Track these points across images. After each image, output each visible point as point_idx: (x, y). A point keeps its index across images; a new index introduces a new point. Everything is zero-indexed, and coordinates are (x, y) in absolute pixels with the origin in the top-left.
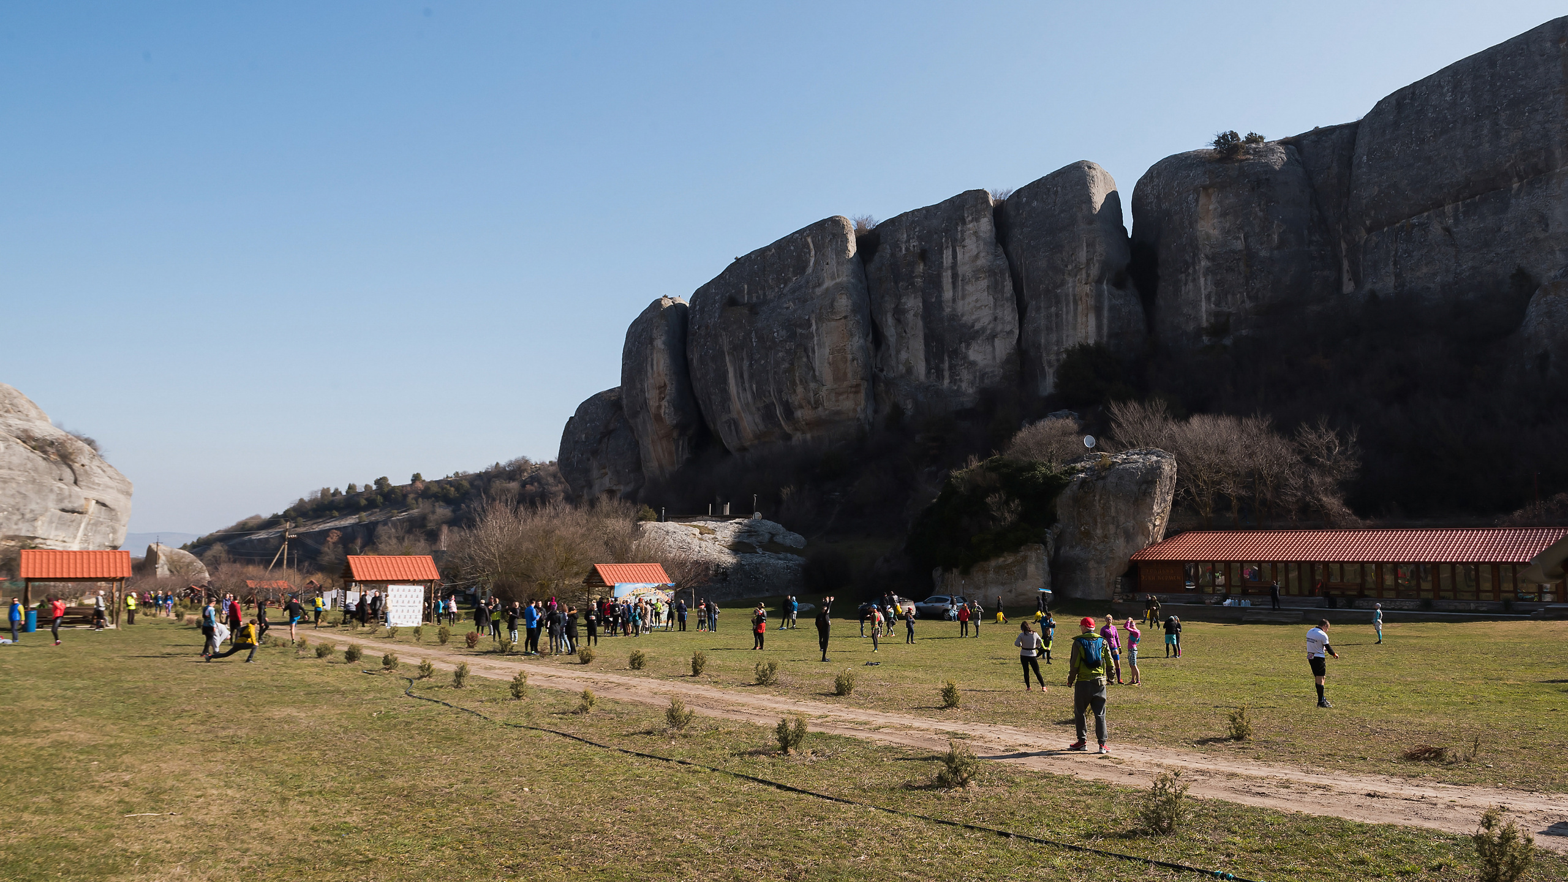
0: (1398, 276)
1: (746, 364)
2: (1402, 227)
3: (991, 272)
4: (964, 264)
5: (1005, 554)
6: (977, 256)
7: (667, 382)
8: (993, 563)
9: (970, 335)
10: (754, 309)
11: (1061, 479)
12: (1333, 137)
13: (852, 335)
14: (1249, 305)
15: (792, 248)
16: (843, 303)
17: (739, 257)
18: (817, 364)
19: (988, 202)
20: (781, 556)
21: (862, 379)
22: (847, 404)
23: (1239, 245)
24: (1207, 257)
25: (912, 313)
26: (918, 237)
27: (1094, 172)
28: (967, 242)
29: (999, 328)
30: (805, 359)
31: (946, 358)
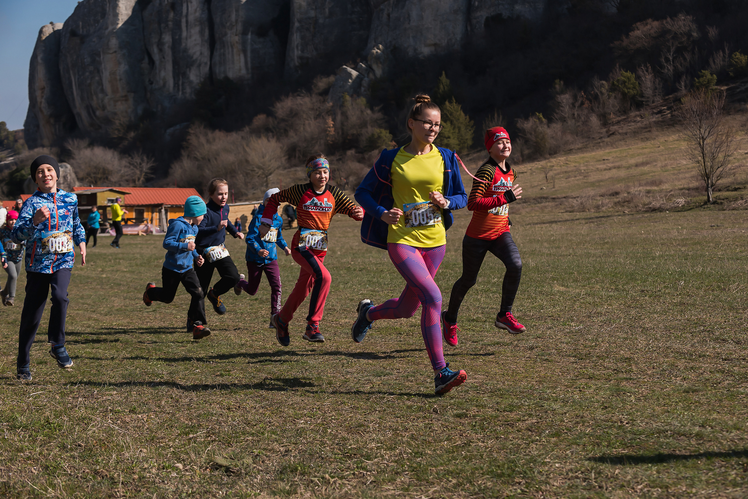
1: (77, 77)
3: (201, 22)
4: (191, 14)
6: (196, 10)
7: (45, 86)
9: (191, 63)
10: (82, 40)
13: (120, 63)
15: (100, 0)
16: (114, 42)
18: (104, 81)
21: (128, 92)
22: (121, 108)
25: (167, 45)
29: (202, 60)
30: (98, 78)
31: (181, 78)
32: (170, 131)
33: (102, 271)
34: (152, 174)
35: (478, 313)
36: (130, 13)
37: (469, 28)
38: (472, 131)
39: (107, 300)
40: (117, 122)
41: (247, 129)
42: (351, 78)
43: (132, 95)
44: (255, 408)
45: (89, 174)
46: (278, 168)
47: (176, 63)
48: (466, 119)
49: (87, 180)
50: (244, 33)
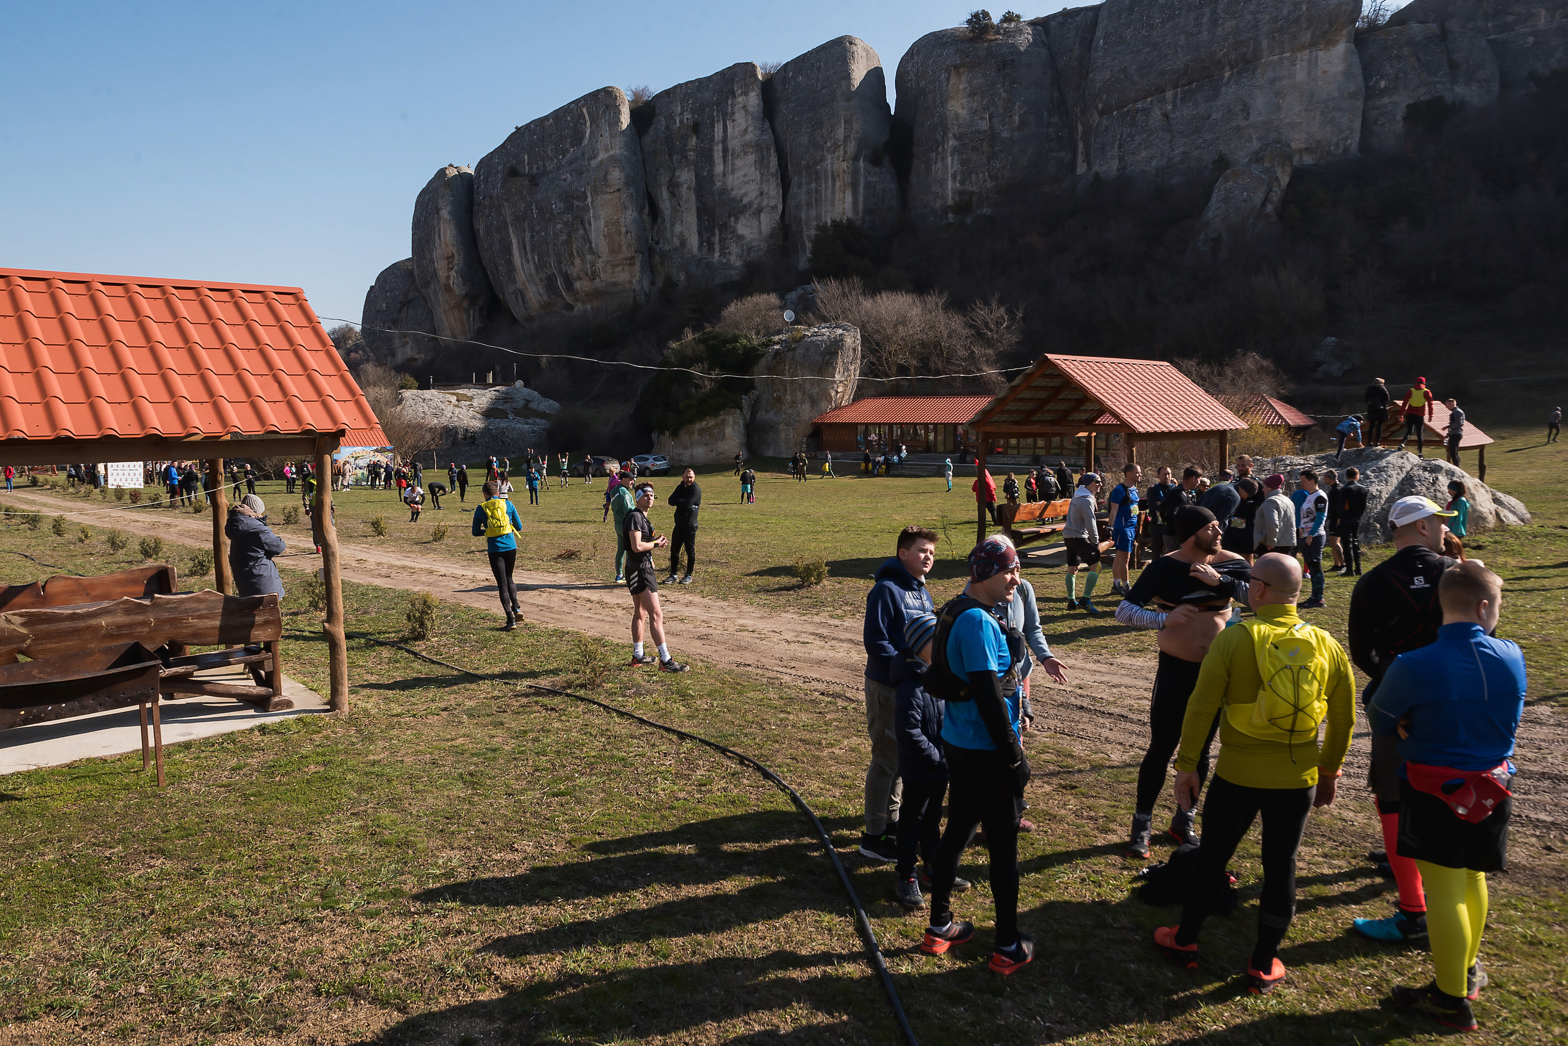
0: (1121, 159)
1: (528, 235)
2: (1128, 111)
3: (758, 147)
4: (734, 138)
5: (707, 418)
6: (745, 131)
7: (455, 253)
8: (697, 426)
9: (738, 209)
10: (534, 180)
11: (758, 350)
12: (1078, 19)
13: (625, 208)
14: (990, 184)
15: (569, 118)
16: (616, 176)
17: (520, 126)
18: (593, 236)
19: (755, 75)
20: (530, 421)
21: (636, 252)
22: (623, 276)
23: (984, 125)
24: (954, 136)
25: (685, 186)
26: (691, 109)
27: (855, 48)
28: (737, 116)
29: (765, 203)
30: (581, 232)
31: (716, 232)
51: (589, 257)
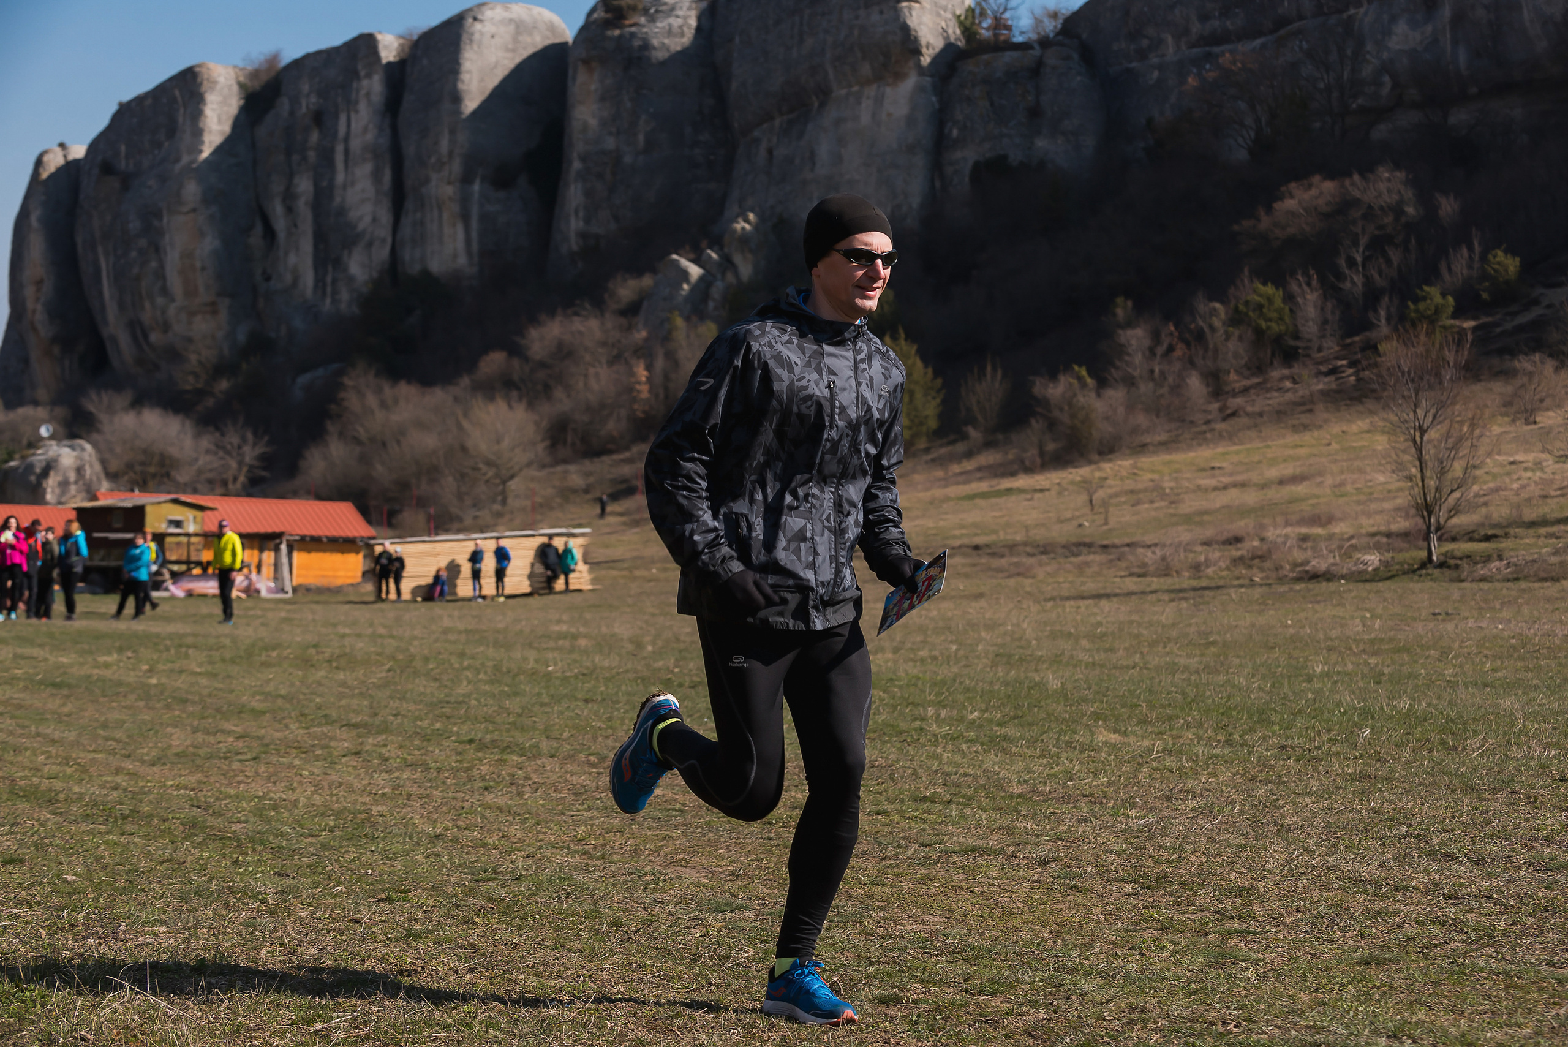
1: (112, 260)
3: (376, 152)
4: (355, 137)
6: (367, 128)
7: (44, 276)
9: (352, 239)
13: (203, 235)
14: (613, 226)
15: (165, 101)
16: (193, 189)
18: (168, 271)
19: (377, 53)
21: (219, 295)
22: (201, 328)
23: (611, 144)
24: (580, 156)
25: (303, 199)
26: (318, 90)
27: (477, 26)
28: (360, 106)
29: (376, 233)
30: (156, 262)
31: (330, 269)
32: (303, 379)
33: (150, 671)
34: (264, 468)
35: (935, 785)
36: (227, 128)
37: (938, 184)
38: (938, 400)
39: (157, 732)
40: (193, 358)
41: (465, 381)
42: (687, 280)
43: (227, 301)
44: (456, 972)
45: (130, 466)
46: (529, 464)
47: (320, 238)
48: (926, 374)
49: (126, 478)
50: (466, 179)
51: (160, 301)
